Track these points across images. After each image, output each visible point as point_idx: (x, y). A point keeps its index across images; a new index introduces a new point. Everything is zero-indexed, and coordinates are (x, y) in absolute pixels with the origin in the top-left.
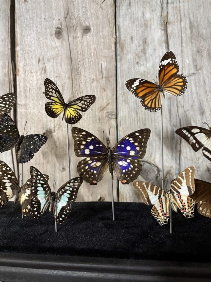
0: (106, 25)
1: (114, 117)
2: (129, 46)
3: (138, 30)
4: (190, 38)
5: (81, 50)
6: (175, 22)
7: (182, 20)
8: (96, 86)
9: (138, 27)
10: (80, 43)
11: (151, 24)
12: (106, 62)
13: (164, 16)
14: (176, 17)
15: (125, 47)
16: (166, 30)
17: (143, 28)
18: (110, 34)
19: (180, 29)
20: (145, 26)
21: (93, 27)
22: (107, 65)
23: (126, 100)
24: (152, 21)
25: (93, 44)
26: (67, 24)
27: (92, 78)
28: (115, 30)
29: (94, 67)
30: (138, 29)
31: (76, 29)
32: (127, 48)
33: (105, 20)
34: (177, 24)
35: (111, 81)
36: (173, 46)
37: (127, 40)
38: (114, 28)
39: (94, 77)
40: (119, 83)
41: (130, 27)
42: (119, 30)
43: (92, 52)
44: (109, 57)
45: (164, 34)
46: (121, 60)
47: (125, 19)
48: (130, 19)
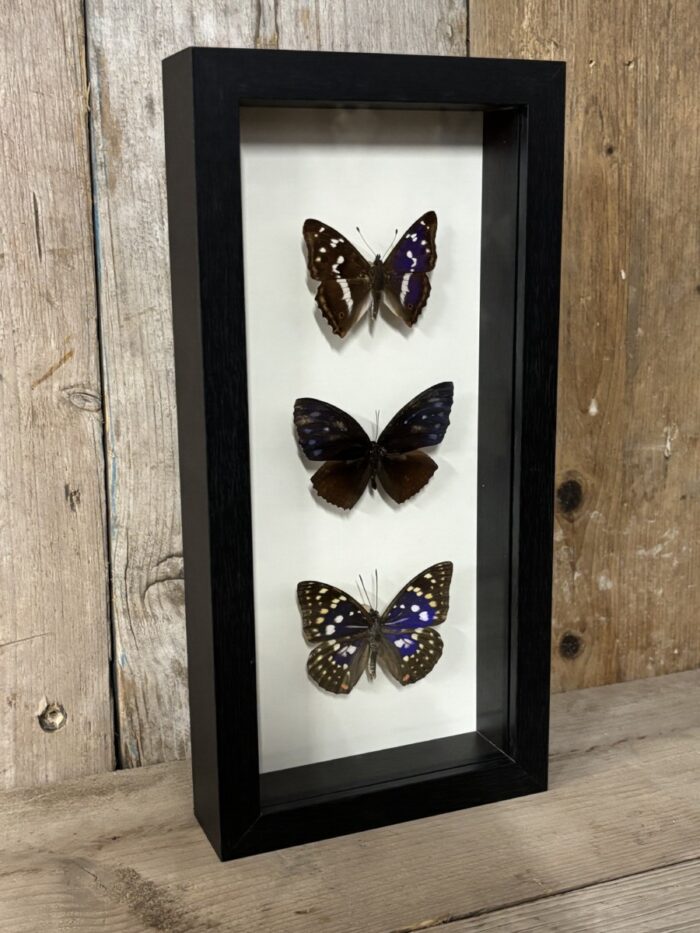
0: (50, 40)
1: (93, 404)
2: (138, 131)
8: (14, 283)
12: (54, 192)
13: (265, 40)
15: (124, 137)
18: (65, 80)
23: (137, 341)
28: (83, 64)
29: (3, 207)
35: (76, 266)
37: (133, 109)
38: (80, 57)
40: (107, 276)
42: (100, 65)
44: (66, 171)
46: (111, 184)
47: (122, 22)
48: (143, 26)
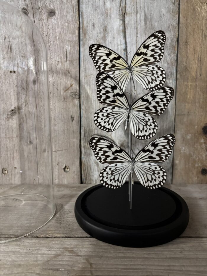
0: (70, 10)
1: (77, 97)
2: (91, 32)
3: (100, 18)
4: (144, 29)
5: (47, 32)
6: (132, 13)
7: (138, 12)
8: (61, 68)
9: (99, 14)
10: (45, 25)
11: (111, 13)
12: (70, 46)
13: (122, 7)
14: (133, 9)
15: (87, 33)
16: (124, 20)
17: (103, 16)
18: (73, 19)
19: (136, 21)
20: (106, 15)
21: (58, 11)
22: (70, 49)
23: (88, 82)
24: (112, 10)
25: (57, 28)
26: (33, 6)
27: (58, 60)
28: (78, 16)
29: (59, 50)
30: (99, 16)
31: (41, 12)
32: (89, 34)
33: (69, 5)
34: (133, 15)
35: (75, 64)
36: (129, 36)
37: (90, 26)
38: (77, 14)
39: (59, 60)
40: (82, 66)
41: (92, 14)
42: (82, 16)
43: (57, 35)
44: (73, 42)
45: (122, 24)
46: (84, 45)
47: (87, 5)
48: (93, 6)
